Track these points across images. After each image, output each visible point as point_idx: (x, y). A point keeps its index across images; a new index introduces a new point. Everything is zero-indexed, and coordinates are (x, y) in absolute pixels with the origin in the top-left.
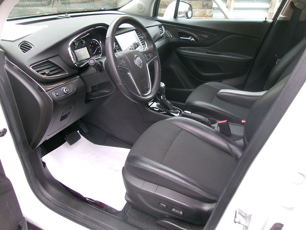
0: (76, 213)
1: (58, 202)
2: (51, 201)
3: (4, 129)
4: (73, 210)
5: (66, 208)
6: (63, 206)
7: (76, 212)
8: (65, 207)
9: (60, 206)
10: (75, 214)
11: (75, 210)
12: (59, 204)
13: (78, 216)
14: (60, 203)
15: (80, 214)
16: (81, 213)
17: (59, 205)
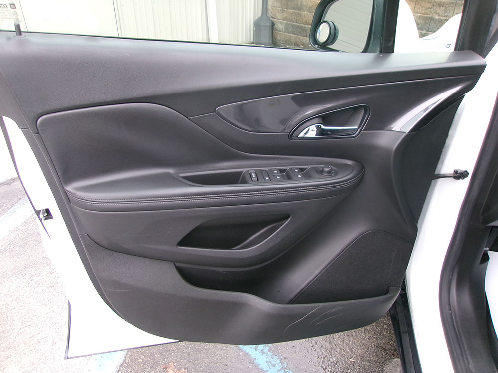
0: (464, 355)
1: (458, 321)
2: (450, 310)
3: (466, 171)
4: (466, 348)
5: (459, 337)
6: (458, 330)
7: (466, 354)
8: (459, 333)
9: (456, 326)
10: (462, 355)
11: (467, 352)
12: (456, 322)
13: (464, 361)
14: (459, 323)
15: (468, 363)
16: (472, 364)
17: (455, 324)
